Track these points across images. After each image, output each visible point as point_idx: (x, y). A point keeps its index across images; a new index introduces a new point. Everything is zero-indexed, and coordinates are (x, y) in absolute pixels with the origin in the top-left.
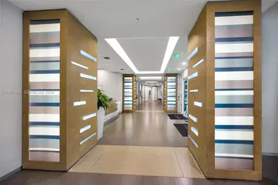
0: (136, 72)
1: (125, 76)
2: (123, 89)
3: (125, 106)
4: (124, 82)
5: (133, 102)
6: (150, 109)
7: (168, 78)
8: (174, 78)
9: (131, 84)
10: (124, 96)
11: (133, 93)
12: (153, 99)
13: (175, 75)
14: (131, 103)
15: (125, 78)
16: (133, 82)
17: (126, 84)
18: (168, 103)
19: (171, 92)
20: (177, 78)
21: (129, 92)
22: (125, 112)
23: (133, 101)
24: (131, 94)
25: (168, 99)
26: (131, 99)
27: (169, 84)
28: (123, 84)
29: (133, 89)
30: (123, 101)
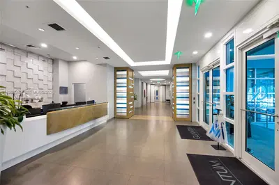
0: (132, 63)
1: (117, 69)
2: (115, 87)
3: (118, 110)
4: (116, 78)
5: (128, 105)
6: (157, 115)
7: (178, 70)
8: (187, 70)
9: (125, 81)
10: (116, 97)
11: (128, 93)
12: (161, 100)
13: (189, 66)
14: (125, 106)
15: (118, 73)
16: (127, 78)
17: (118, 81)
18: (178, 107)
19: (182, 90)
20: (191, 70)
21: (122, 91)
22: (117, 118)
23: (127, 103)
24: (125, 95)
25: (178, 102)
26: (125, 101)
27: (178, 79)
28: (115, 82)
29: (127, 86)
30: (115, 103)
